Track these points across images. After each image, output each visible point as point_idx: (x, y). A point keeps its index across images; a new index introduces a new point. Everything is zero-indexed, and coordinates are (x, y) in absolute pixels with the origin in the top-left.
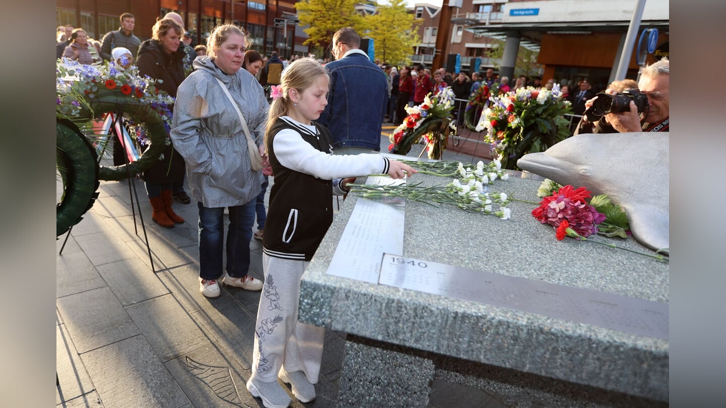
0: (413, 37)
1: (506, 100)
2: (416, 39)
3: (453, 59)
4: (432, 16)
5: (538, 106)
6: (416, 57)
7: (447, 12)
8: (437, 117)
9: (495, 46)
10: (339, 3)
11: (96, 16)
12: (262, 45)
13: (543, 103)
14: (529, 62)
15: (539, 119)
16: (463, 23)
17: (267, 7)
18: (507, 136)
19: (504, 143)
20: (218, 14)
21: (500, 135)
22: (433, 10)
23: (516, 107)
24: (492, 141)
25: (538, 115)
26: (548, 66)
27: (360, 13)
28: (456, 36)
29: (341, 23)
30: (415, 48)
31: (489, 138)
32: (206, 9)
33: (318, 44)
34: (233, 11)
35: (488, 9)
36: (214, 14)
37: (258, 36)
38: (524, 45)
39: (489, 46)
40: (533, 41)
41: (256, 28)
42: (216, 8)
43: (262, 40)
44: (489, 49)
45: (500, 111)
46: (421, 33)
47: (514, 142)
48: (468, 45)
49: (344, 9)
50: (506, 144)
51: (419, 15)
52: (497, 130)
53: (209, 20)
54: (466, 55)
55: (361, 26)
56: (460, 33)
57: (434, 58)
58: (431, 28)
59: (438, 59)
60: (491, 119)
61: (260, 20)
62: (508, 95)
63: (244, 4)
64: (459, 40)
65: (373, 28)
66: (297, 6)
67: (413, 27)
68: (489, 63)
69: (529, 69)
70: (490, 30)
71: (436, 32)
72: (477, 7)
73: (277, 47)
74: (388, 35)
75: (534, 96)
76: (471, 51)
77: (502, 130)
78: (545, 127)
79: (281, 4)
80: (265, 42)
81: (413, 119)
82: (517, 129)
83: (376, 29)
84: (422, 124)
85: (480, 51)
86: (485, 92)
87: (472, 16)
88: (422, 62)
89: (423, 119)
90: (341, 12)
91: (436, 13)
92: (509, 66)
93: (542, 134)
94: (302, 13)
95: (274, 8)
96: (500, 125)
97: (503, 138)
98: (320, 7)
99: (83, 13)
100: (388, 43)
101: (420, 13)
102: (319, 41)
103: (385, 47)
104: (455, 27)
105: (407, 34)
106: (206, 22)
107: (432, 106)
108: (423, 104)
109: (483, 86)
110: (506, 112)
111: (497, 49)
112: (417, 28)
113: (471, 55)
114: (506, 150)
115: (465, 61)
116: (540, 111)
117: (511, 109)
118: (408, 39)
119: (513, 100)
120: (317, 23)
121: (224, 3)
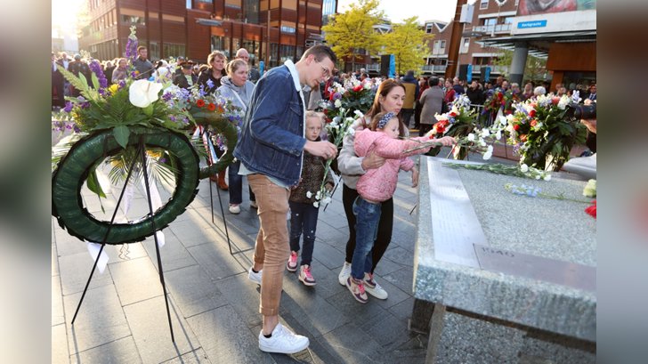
0: (423, 49)
1: (527, 107)
2: (426, 51)
3: (464, 69)
4: (441, 30)
5: (560, 111)
6: (427, 67)
7: (458, 28)
8: (463, 123)
9: (502, 55)
10: (360, 24)
13: (564, 109)
14: (534, 69)
15: (560, 123)
16: (470, 36)
17: (297, 30)
18: (530, 139)
19: (527, 145)
20: (257, 38)
21: (523, 138)
22: (442, 26)
23: (539, 113)
24: (514, 143)
25: (559, 120)
26: (556, 72)
27: (377, 32)
28: (464, 47)
29: (362, 41)
30: (426, 59)
31: (512, 141)
32: (247, 35)
33: (341, 60)
34: (268, 35)
35: (493, 22)
36: (254, 38)
37: (289, 55)
38: (532, 54)
39: (494, 55)
40: (539, 50)
41: (288, 48)
42: (255, 34)
44: (494, 58)
45: (522, 116)
46: (431, 46)
47: (537, 144)
48: (474, 55)
49: (365, 30)
50: (529, 146)
51: (429, 31)
52: (519, 133)
53: (249, 44)
54: (473, 64)
55: (379, 43)
56: (467, 44)
57: (447, 69)
58: (440, 42)
59: (451, 69)
60: (514, 124)
61: (291, 41)
62: (530, 102)
63: (278, 29)
64: (466, 51)
65: (390, 44)
66: (324, 28)
67: (424, 41)
68: (495, 70)
69: (533, 74)
70: (499, 42)
71: (445, 45)
72: (483, 20)
74: (403, 49)
75: (555, 103)
76: (477, 60)
77: (525, 133)
78: (567, 130)
79: (308, 27)
81: (442, 125)
82: (541, 133)
83: (392, 45)
84: (451, 129)
85: (486, 60)
86: (499, 98)
87: (479, 29)
88: (432, 72)
89: (451, 125)
90: (362, 32)
91: (445, 28)
92: (518, 73)
93: (564, 136)
94: (329, 34)
95: (303, 30)
96: (523, 129)
97: (526, 140)
98: (344, 29)
100: (403, 57)
101: (430, 29)
102: (342, 58)
103: (400, 60)
104: (463, 39)
105: (418, 48)
106: (246, 45)
107: (458, 114)
108: (451, 112)
109: (497, 93)
110: (528, 118)
111: (503, 58)
112: (427, 42)
113: (478, 63)
114: (528, 152)
115: (476, 69)
116: (561, 115)
117: (533, 114)
118: (419, 52)
119: (535, 107)
120: (341, 42)
121: (262, 28)
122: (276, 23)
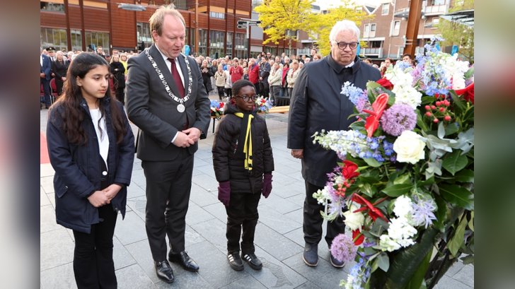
4: (370, 13)
11: (83, 32)
12: (223, 48)
17: (226, 15)
22: (371, 9)
28: (394, 29)
34: (197, 21)
37: (219, 41)
43: (222, 44)
56: (398, 26)
58: (370, 25)
63: (206, 15)
64: (396, 34)
71: (375, 28)
73: (235, 49)
79: (238, 12)
80: (225, 45)
91: (374, 11)
95: (232, 16)
99: (72, 31)
104: (392, 22)
121: (190, 14)
122: (205, 9)
